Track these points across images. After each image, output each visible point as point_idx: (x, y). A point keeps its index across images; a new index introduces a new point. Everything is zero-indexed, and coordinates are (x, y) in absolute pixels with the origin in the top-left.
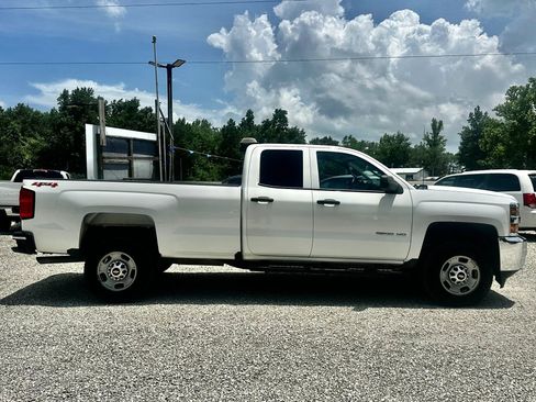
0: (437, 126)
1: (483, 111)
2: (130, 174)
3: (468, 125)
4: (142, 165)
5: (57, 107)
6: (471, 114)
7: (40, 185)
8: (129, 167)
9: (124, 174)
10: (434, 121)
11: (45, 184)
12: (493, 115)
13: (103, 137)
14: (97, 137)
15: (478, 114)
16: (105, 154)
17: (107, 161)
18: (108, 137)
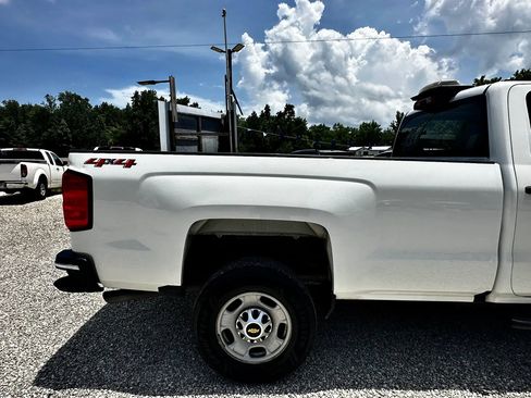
2: (200, 148)
4: (210, 141)
5: (131, 103)
7: (101, 163)
8: (198, 143)
9: (195, 148)
10: (398, 112)
11: (111, 162)
13: (175, 114)
14: (169, 114)
16: (177, 131)
17: (179, 137)
18: (179, 114)
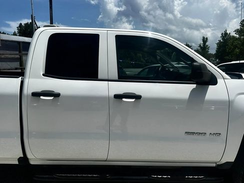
0: (205, 40)
1: (228, 32)
3: (221, 39)
6: (222, 34)
8: (21, 60)
10: (204, 38)
12: (233, 34)
15: (226, 34)
